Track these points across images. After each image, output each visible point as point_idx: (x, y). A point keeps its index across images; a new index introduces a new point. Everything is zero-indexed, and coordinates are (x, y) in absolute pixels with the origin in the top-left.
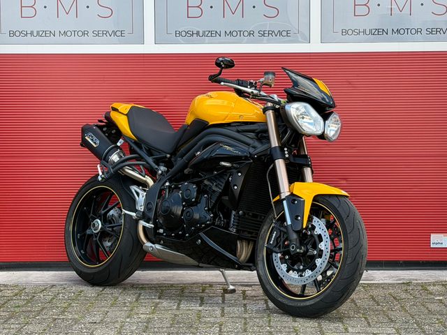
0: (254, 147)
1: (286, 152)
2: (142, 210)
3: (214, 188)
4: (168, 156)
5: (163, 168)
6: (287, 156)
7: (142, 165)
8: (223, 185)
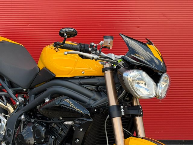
0: (95, 100)
1: (122, 110)
2: (4, 135)
3: (60, 132)
4: (25, 90)
5: (21, 99)
6: (123, 114)
7: (4, 95)
8: (67, 130)
